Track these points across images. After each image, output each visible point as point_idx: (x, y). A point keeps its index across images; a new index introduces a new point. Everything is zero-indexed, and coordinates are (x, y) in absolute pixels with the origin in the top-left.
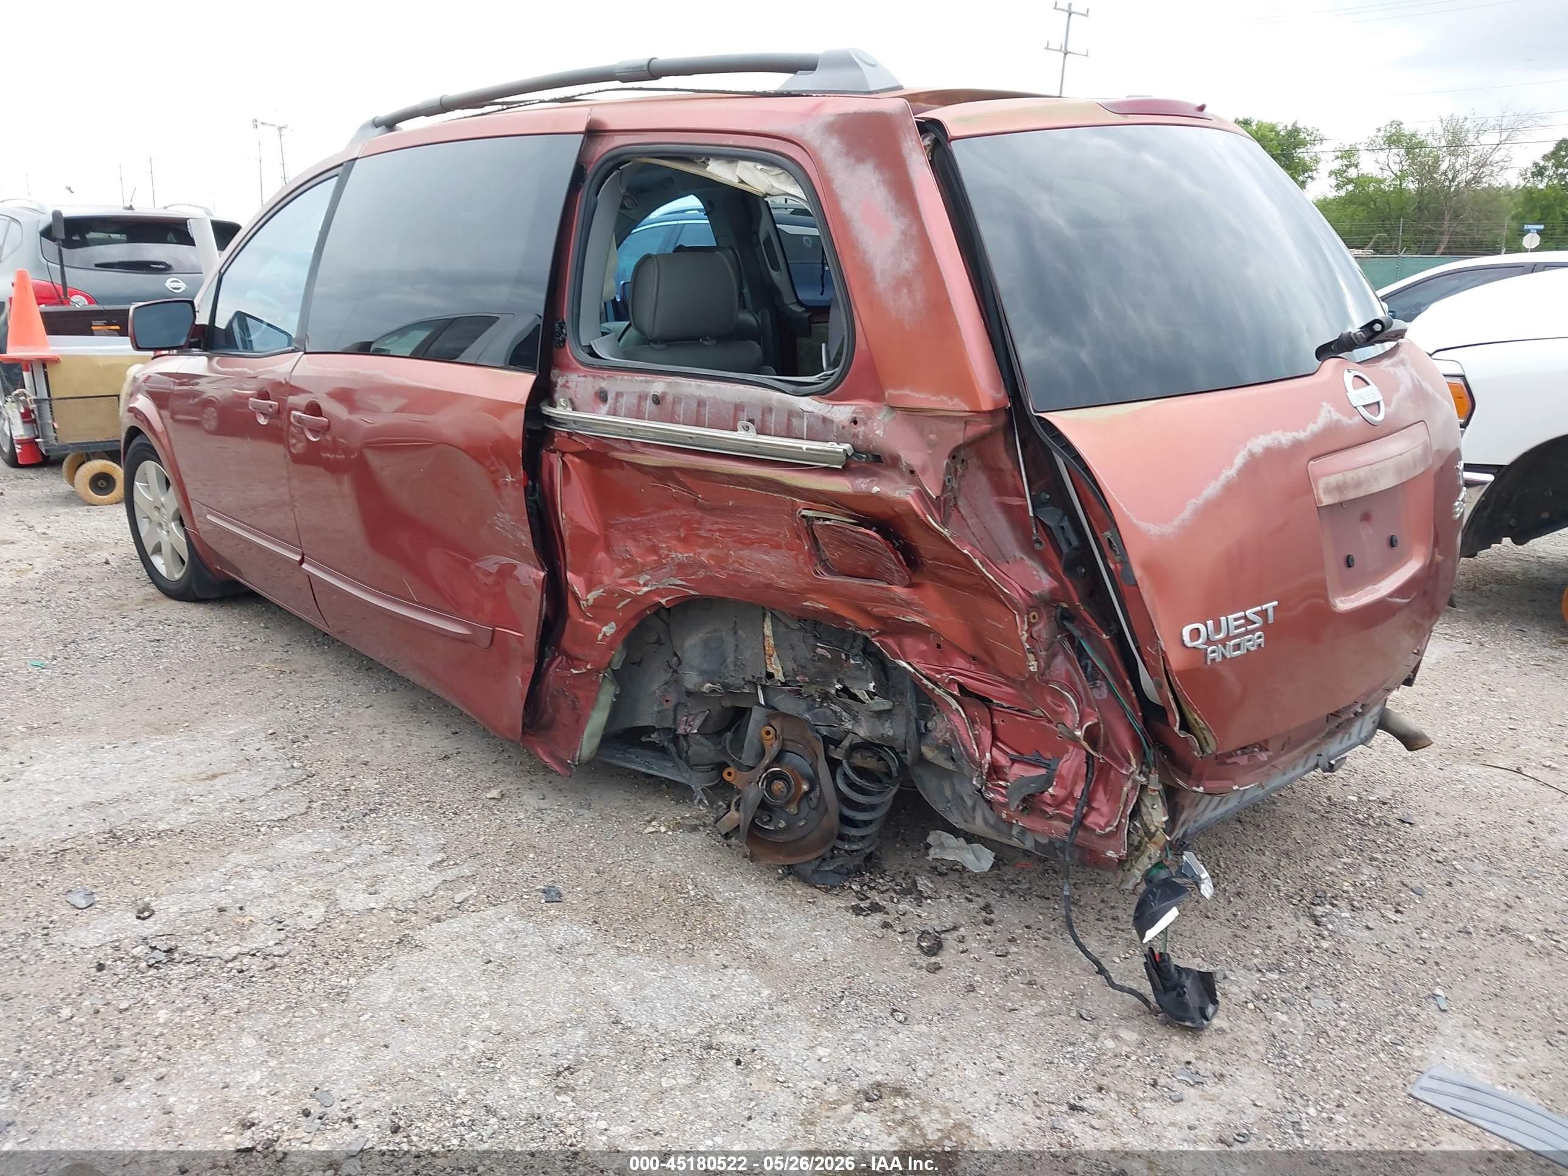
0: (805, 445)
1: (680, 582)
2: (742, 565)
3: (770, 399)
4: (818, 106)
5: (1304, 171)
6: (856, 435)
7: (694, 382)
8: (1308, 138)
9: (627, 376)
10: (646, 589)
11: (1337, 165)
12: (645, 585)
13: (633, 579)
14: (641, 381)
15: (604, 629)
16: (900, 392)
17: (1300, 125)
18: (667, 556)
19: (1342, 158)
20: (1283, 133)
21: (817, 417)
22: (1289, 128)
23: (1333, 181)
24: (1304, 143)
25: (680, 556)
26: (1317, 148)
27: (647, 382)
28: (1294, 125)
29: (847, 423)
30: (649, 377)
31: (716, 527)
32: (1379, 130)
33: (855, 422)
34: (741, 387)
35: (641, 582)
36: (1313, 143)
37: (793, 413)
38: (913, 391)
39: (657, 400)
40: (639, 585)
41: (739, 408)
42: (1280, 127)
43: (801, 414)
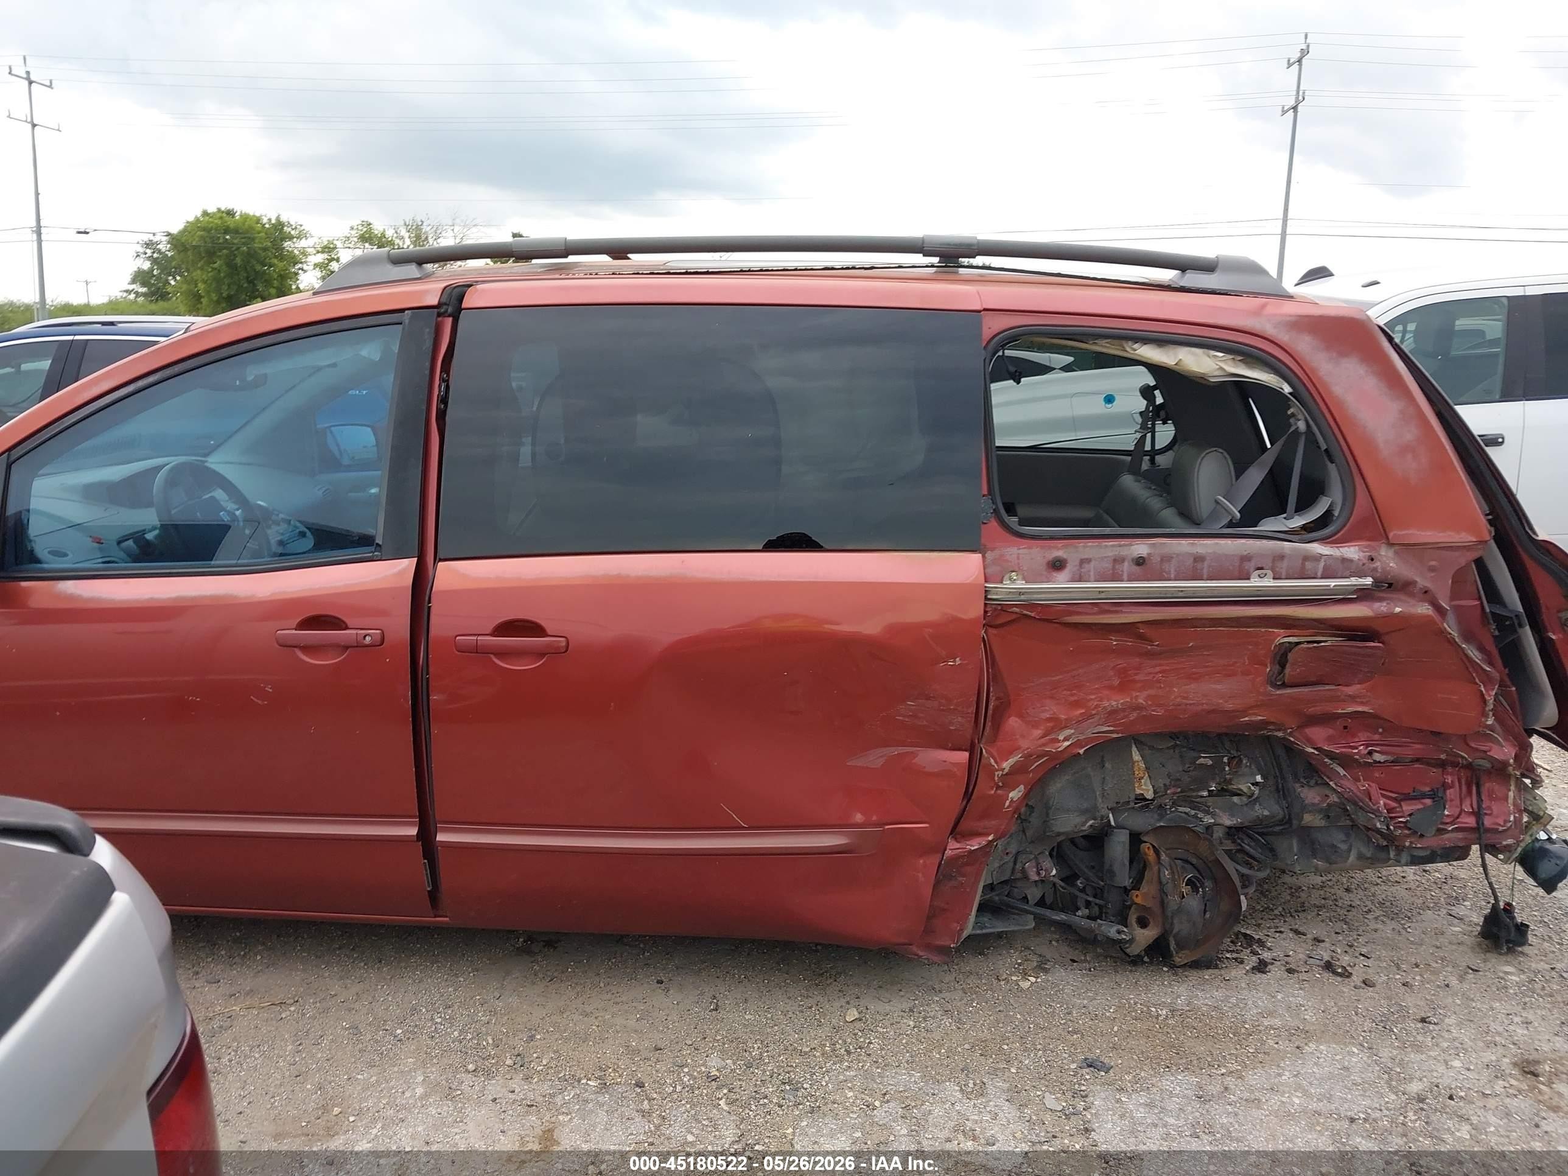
0: (1332, 583)
1: (1108, 729)
2: (1186, 698)
3: (1283, 548)
4: (1264, 306)
5: (295, 263)
6: (1375, 569)
7: (1184, 542)
8: (293, 232)
9: (1090, 543)
10: (1067, 744)
11: (320, 258)
12: (1066, 739)
13: (1053, 736)
14: (1113, 546)
15: (1011, 795)
16: (1403, 532)
17: (284, 219)
18: (1097, 706)
19: (323, 252)
20: (267, 226)
21: (1337, 559)
22: (273, 221)
23: (318, 273)
24: (291, 238)
25: (1114, 703)
26: (303, 243)
27: (1120, 546)
28: (278, 219)
29: (1365, 561)
30: (1123, 542)
31: (1158, 669)
32: (352, 228)
33: (1372, 560)
34: (1243, 541)
35: (1061, 738)
36: (299, 237)
37: (1307, 558)
38: (1418, 531)
39: (1140, 561)
40: (1059, 741)
41: (1245, 559)
42: (265, 220)
43: (1318, 558)
